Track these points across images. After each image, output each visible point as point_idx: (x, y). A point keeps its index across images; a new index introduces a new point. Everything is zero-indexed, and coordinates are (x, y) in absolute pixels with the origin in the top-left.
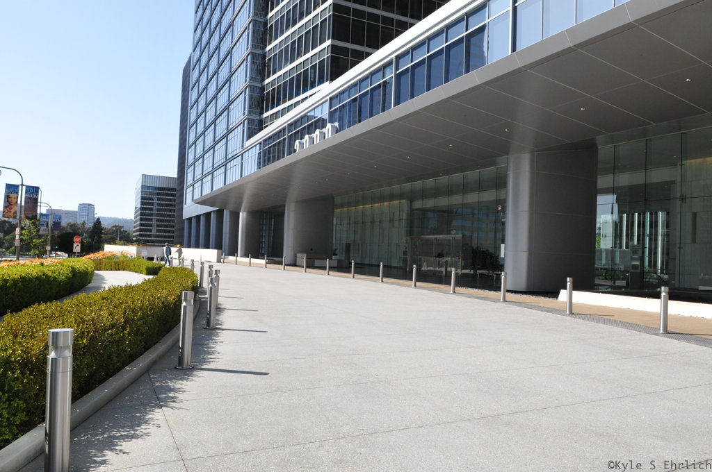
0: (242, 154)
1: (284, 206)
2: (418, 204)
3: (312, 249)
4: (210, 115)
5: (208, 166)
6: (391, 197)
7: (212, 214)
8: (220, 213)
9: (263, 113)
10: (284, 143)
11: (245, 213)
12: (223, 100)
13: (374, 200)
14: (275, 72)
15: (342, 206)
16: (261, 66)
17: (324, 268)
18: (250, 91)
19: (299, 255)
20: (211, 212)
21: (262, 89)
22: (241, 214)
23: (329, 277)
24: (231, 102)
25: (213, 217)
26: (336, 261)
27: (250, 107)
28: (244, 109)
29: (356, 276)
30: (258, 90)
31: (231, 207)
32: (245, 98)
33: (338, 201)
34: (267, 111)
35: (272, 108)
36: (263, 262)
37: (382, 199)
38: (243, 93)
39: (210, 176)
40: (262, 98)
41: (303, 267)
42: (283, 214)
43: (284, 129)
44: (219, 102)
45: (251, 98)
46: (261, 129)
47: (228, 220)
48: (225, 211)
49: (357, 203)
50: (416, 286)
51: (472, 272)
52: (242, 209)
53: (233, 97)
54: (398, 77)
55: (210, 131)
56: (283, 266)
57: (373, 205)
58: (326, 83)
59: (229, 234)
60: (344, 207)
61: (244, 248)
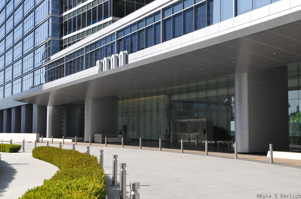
1: (84, 101)
2: (176, 98)
3: (104, 131)
4: (18, 34)
6: (158, 94)
7: (22, 107)
8: (29, 107)
9: (61, 36)
10: (82, 60)
11: (51, 107)
12: (29, 25)
13: (145, 95)
14: (70, 8)
15: (123, 99)
17: (119, 143)
18: (53, 20)
19: (96, 135)
20: (21, 106)
21: (62, 19)
22: (48, 107)
23: (123, 149)
24: (36, 27)
27: (53, 31)
28: (48, 33)
29: (142, 148)
30: (58, 19)
31: (38, 101)
32: (49, 25)
33: (120, 97)
34: (65, 34)
35: (70, 33)
37: (151, 94)
38: (47, 21)
39: (20, 80)
40: (62, 25)
43: (83, 49)
44: (25, 26)
45: (53, 24)
46: (61, 49)
48: (34, 105)
49: (134, 97)
50: (183, 152)
51: (213, 142)
52: (49, 104)
53: (38, 23)
54: (164, 22)
55: (19, 46)
56: (89, 143)
57: (145, 98)
58: (110, 19)
59: (38, 121)
60: (124, 100)
61: (51, 131)
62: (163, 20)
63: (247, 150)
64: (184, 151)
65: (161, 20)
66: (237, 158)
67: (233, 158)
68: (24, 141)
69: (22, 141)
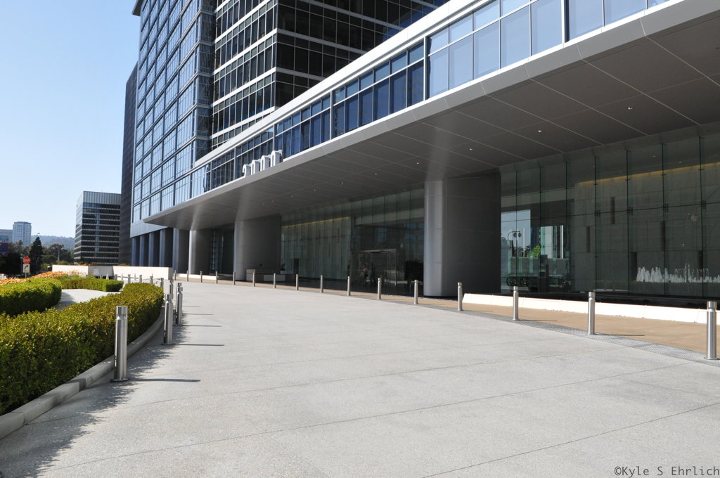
0: (192, 174)
1: (234, 224)
2: (359, 221)
3: (261, 265)
4: (158, 134)
5: (156, 184)
6: (334, 215)
7: (161, 232)
8: (169, 231)
9: (211, 135)
10: (232, 166)
11: (195, 232)
12: (170, 120)
13: (318, 217)
14: (222, 95)
15: (289, 223)
16: (209, 89)
17: (271, 282)
18: (198, 113)
19: (249, 271)
20: (159, 231)
21: (211, 110)
22: (191, 232)
23: (276, 290)
24: (179, 123)
25: (162, 236)
26: (284, 276)
27: (199, 128)
28: (193, 131)
29: (300, 288)
30: (206, 111)
31: (181, 225)
32: (193, 119)
33: (285, 218)
34: (215, 132)
35: (221, 129)
36: (214, 278)
37: (326, 217)
38: (192, 115)
39: (159, 195)
40: (211, 118)
41: (251, 282)
42: (233, 231)
43: (233, 151)
44: (166, 121)
45: (199, 118)
46: (210, 150)
47: (178, 238)
48: (174, 229)
49: (303, 221)
50: (350, 295)
51: (406, 282)
52: (192, 227)
53: (181, 118)
54: (335, 109)
55: (158, 150)
56: (233, 282)
57: (318, 222)
58: (272, 109)
59: (179, 252)
60: (291, 225)
61: (194, 265)
62: (333, 108)
63: (439, 293)
64: (352, 293)
65: (330, 107)
66: (417, 303)
67: (411, 304)
68: (152, 277)
69: (149, 278)
